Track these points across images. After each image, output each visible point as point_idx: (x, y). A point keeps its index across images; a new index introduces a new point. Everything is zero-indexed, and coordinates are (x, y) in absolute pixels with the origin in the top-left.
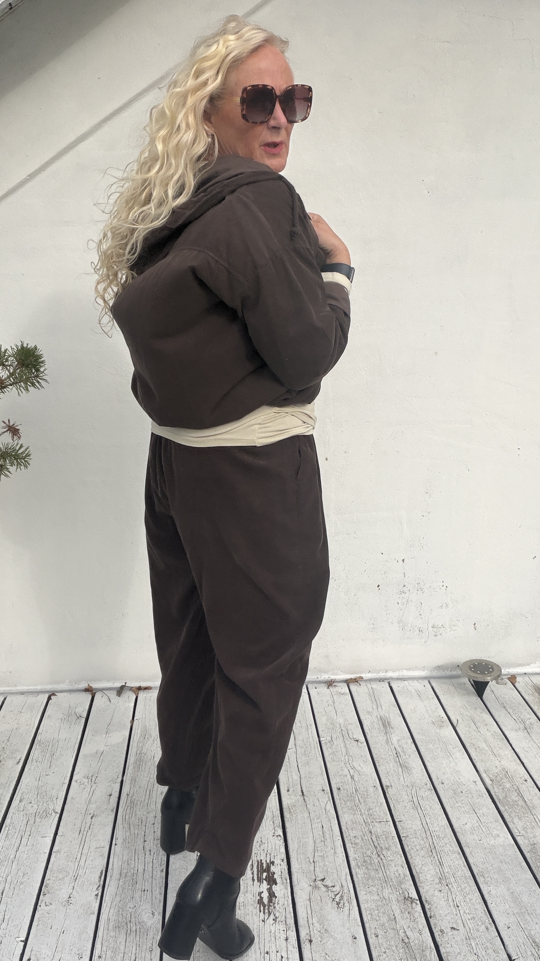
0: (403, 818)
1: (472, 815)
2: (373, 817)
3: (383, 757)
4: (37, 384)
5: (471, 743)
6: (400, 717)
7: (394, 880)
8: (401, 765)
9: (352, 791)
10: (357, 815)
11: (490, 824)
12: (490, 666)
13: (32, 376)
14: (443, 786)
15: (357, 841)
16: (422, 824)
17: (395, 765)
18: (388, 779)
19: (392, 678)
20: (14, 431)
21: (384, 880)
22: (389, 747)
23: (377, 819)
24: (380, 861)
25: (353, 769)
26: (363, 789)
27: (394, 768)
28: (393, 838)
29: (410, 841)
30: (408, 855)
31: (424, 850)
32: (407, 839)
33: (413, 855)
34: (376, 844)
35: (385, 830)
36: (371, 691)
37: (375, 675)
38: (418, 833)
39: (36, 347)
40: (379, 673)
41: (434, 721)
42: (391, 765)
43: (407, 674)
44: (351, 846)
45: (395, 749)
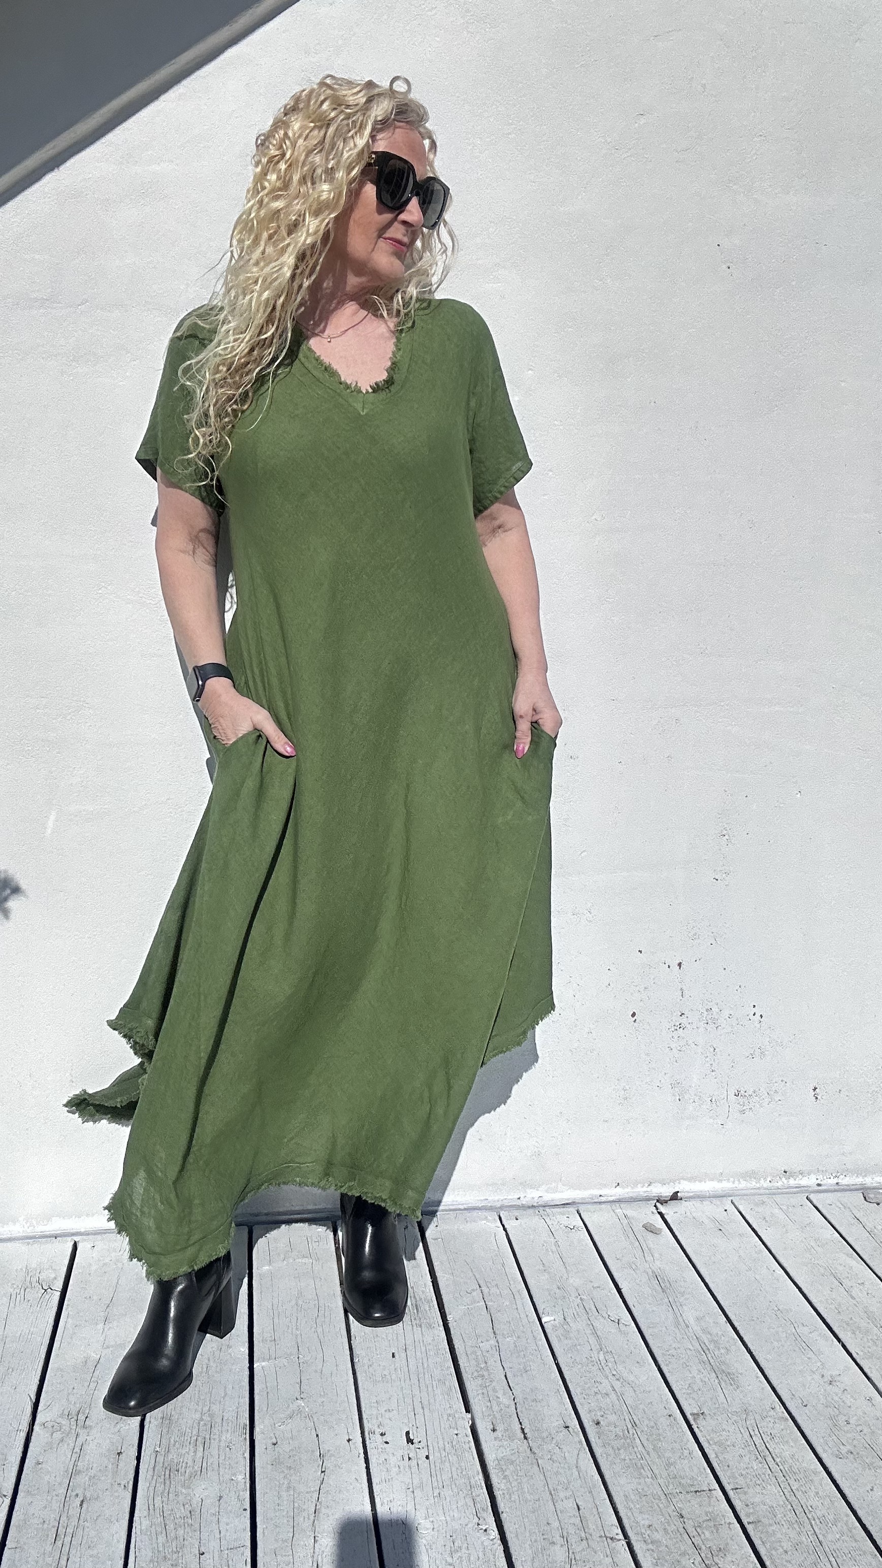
0: (741, 1482)
2: (680, 1482)
5: (841, 1320)
8: (714, 1370)
9: (625, 1427)
10: (644, 1477)
14: (807, 1411)
15: (657, 1536)
16: (783, 1492)
17: (702, 1369)
18: (694, 1401)
19: (662, 1198)
22: (682, 1331)
23: (688, 1485)
25: (618, 1379)
27: (703, 1376)
28: (731, 1527)
29: (765, 1530)
34: (697, 1542)
35: (709, 1509)
38: (778, 1513)
40: (637, 1186)
45: (696, 1336)
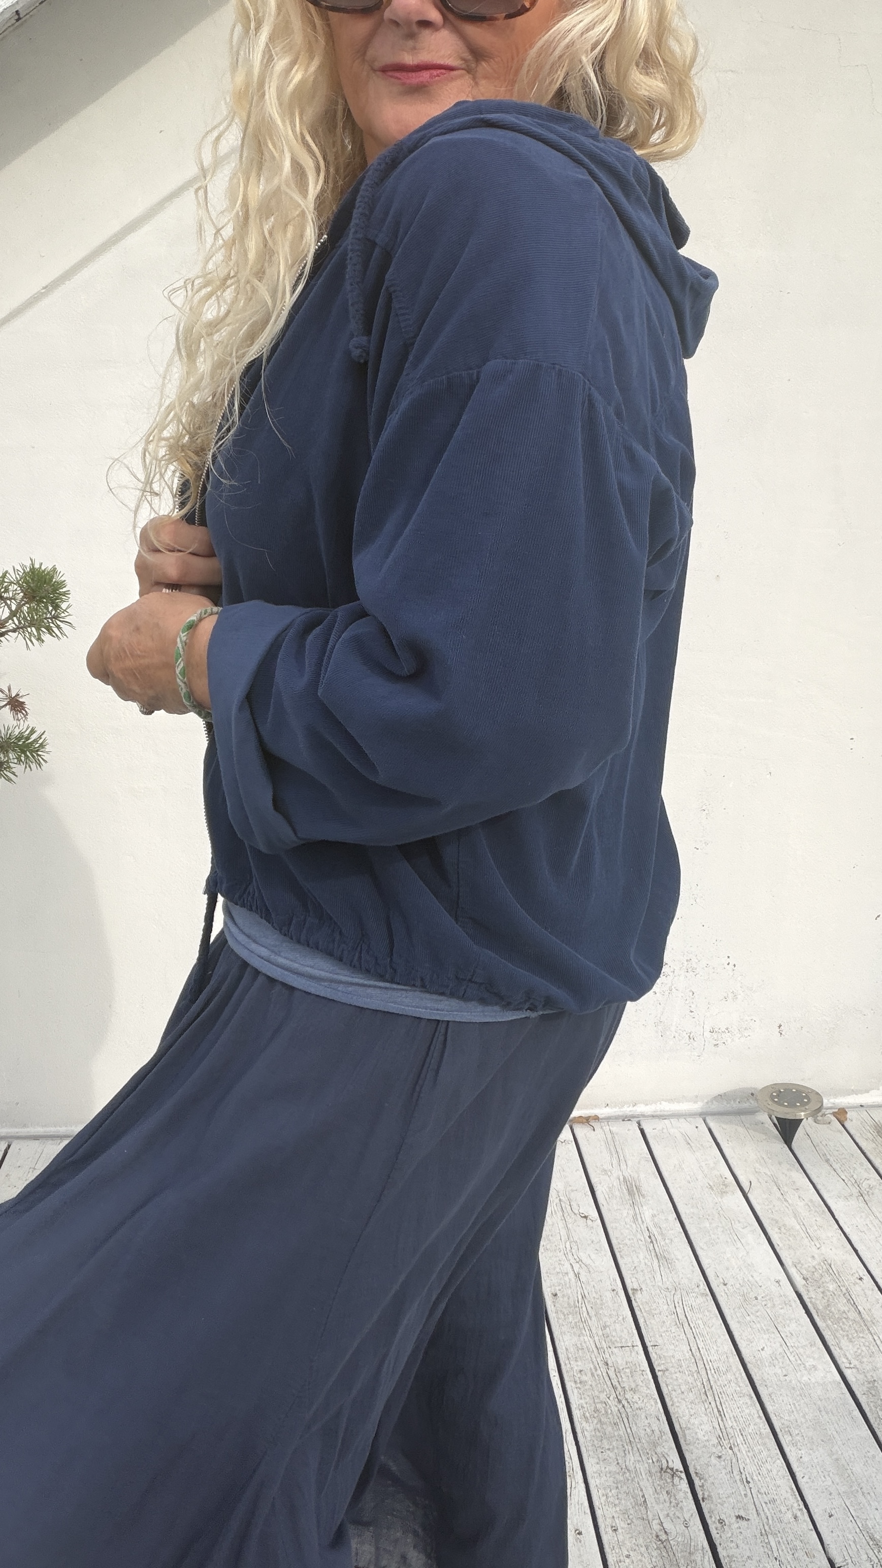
0: (660, 1341)
1: (773, 1335)
2: (611, 1340)
3: (628, 1242)
4: (55, 630)
5: (772, 1219)
6: (657, 1178)
7: (644, 1441)
8: (657, 1255)
9: (576, 1299)
10: (584, 1336)
11: (801, 1350)
12: (804, 1094)
13: (48, 616)
14: (726, 1289)
15: (584, 1378)
16: (691, 1350)
17: (648, 1256)
18: (636, 1278)
19: (644, 1116)
20: (16, 705)
21: (628, 1441)
22: (638, 1226)
23: (617, 1342)
24: (622, 1410)
25: (577, 1262)
26: (594, 1295)
27: (646, 1261)
28: (644, 1373)
29: (672, 1378)
30: (667, 1400)
31: (694, 1392)
32: (667, 1373)
33: (676, 1400)
34: (615, 1383)
35: (630, 1360)
36: (609, 1136)
37: (615, 1110)
38: (683, 1364)
39: (54, 569)
40: (623, 1106)
41: (711, 1184)
42: (641, 1256)
43: (667, 1109)
44: (574, 1385)
45: (648, 1230)
